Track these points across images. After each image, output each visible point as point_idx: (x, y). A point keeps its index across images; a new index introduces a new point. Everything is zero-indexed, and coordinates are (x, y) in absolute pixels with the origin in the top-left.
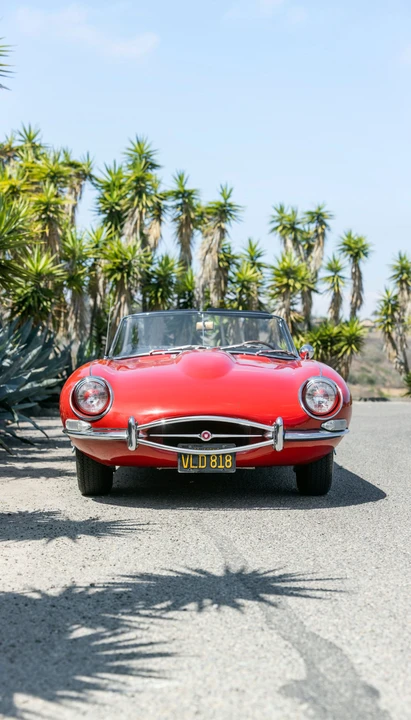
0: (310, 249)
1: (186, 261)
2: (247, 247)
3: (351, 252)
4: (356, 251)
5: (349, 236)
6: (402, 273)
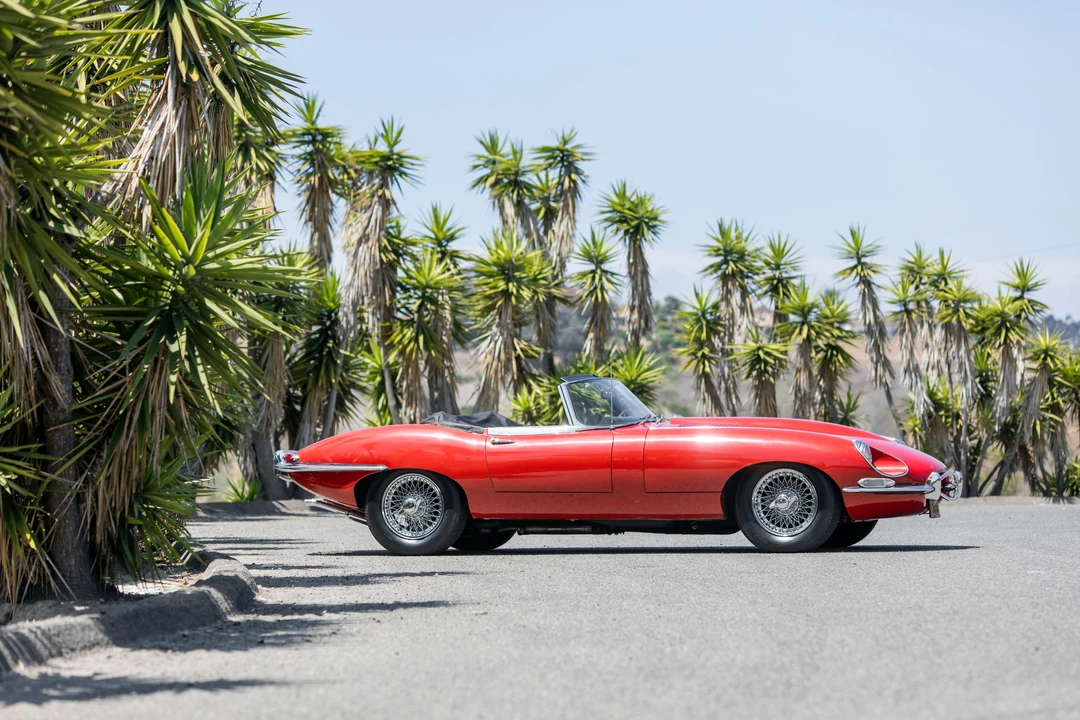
0: (550, 215)
1: (321, 256)
2: (430, 222)
3: (625, 226)
4: (634, 223)
5: (622, 195)
6: (726, 262)
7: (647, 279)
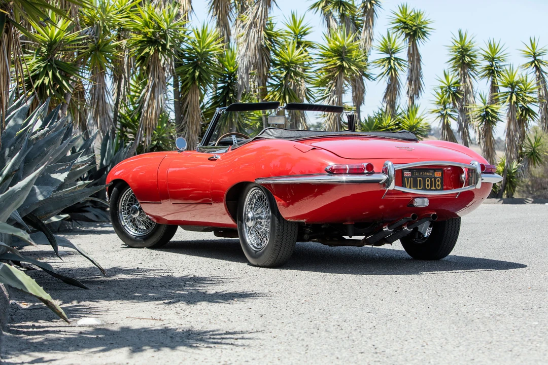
4: (413, 29)
5: (404, 12)
7: (419, 63)
